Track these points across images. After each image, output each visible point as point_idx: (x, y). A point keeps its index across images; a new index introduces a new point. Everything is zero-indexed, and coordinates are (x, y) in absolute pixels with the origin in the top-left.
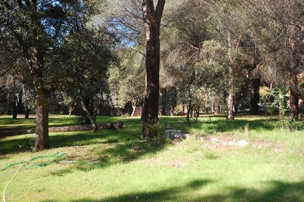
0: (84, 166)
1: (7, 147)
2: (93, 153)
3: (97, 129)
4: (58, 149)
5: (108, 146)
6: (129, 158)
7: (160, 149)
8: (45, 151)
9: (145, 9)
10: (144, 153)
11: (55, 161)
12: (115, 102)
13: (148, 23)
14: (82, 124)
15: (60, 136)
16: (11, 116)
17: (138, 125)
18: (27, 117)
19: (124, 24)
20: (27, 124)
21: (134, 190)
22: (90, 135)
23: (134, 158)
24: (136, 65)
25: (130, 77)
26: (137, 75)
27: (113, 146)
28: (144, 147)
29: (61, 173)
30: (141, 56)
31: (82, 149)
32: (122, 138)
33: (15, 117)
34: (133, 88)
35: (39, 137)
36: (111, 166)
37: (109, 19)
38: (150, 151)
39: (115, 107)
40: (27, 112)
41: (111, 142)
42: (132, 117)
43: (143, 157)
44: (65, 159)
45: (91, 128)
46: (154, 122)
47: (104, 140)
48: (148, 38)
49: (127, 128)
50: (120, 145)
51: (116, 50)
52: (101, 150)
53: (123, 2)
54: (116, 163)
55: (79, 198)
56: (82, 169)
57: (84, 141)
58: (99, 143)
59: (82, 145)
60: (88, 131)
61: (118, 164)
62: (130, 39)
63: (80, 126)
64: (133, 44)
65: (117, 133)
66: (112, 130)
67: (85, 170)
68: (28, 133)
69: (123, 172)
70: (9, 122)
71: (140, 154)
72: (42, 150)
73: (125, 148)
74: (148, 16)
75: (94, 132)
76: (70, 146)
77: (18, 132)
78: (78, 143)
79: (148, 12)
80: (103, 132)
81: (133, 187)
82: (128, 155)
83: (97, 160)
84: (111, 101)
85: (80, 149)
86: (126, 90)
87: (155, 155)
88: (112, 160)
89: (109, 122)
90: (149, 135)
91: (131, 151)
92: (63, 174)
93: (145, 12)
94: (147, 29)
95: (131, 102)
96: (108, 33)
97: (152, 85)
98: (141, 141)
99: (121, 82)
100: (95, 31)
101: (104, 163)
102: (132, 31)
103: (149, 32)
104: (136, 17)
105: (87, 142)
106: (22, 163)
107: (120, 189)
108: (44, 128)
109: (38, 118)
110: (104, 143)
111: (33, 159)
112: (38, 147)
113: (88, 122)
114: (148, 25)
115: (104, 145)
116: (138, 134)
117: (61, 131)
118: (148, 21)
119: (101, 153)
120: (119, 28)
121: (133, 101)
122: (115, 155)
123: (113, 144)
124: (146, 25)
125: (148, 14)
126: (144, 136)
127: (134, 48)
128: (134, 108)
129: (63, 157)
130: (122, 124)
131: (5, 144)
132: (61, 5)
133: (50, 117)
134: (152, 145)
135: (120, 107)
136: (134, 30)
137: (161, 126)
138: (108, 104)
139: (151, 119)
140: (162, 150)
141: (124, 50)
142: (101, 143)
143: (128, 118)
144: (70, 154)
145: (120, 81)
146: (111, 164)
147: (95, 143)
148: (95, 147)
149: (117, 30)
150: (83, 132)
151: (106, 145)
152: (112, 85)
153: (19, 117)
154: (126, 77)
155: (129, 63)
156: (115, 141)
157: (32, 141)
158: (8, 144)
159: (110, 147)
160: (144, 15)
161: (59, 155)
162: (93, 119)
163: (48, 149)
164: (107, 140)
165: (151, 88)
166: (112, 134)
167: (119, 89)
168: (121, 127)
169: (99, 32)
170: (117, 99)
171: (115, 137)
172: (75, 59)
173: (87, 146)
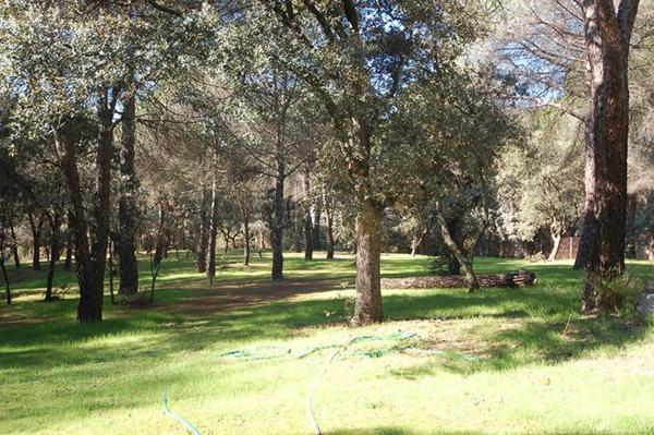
0: (458, 364)
1: (303, 313)
2: (475, 338)
3: (475, 286)
4: (399, 323)
5: (507, 325)
6: (559, 354)
7: (635, 339)
8: (374, 326)
9: (590, 12)
10: (595, 344)
11: (396, 348)
12: (510, 228)
13: (597, 44)
14: (443, 274)
15: (399, 297)
16: (302, 255)
17: (569, 280)
18: (330, 256)
19: (533, 52)
20: (332, 270)
21: (580, 426)
22: (461, 299)
23: (570, 355)
24: (560, 143)
25: (547, 170)
26: (565, 166)
27: (517, 324)
28: (592, 332)
29: (411, 374)
30: (574, 122)
31: (449, 327)
32: (536, 308)
33: (309, 256)
34: (552, 196)
35: (362, 297)
36: (519, 369)
37: (501, 46)
38: (609, 342)
39: (510, 237)
40: (331, 248)
41: (510, 314)
42: (552, 261)
43: (592, 354)
44: (415, 345)
45: (462, 284)
46: (614, 275)
47: (494, 311)
48: (599, 79)
49: (543, 285)
50: (535, 324)
51: (515, 112)
52: (490, 332)
53: (532, 4)
54: (530, 362)
55: (457, 429)
56: (453, 369)
57: (452, 310)
58: (484, 316)
59: (448, 318)
60: (456, 290)
61: (533, 365)
62: (549, 85)
63: (439, 278)
64: (555, 96)
65: (522, 297)
66: (509, 288)
67: (461, 371)
68: (342, 289)
69: (548, 384)
70: (299, 265)
71: (583, 346)
72: (369, 323)
73: (546, 330)
74: (599, 28)
75: (471, 291)
76: (423, 319)
77: (318, 286)
78: (438, 312)
79: (597, 19)
80: (490, 293)
81: (576, 420)
82: (556, 347)
83: (486, 352)
84: (501, 225)
85: (446, 328)
86: (538, 201)
87: (622, 352)
88: (519, 355)
89: (501, 273)
90: (601, 303)
91: (563, 338)
92: (416, 376)
93: (590, 20)
94: (597, 58)
95: (548, 226)
96: (499, 77)
97: (609, 187)
98: (583, 317)
99: (525, 182)
100: (471, 74)
101: (502, 361)
102: (552, 67)
103: (601, 65)
104: (562, 33)
105: (457, 312)
106: (334, 346)
107: (546, 422)
108: (372, 280)
109: (360, 259)
110: (495, 316)
111: (354, 341)
112: (361, 317)
113: (454, 270)
114: (598, 50)
115: (495, 320)
116: (574, 300)
117: (399, 287)
118: (599, 41)
119: (492, 338)
120: (522, 62)
121: (554, 225)
122: (524, 345)
123: (518, 320)
124: (594, 50)
125: (597, 23)
126: (591, 306)
127: (558, 105)
128: (557, 240)
129: (412, 341)
130: (533, 276)
131: (299, 309)
132: (402, 28)
133: (383, 257)
134: (613, 328)
135: (523, 238)
136: (558, 64)
137: (631, 285)
138: (495, 230)
139: (606, 266)
140: (639, 341)
141: (534, 112)
142: (488, 315)
143: (542, 263)
144: (425, 335)
145: (522, 181)
146: (516, 363)
147: (477, 315)
148: (475, 323)
149: (516, 67)
150: (446, 292)
151: (500, 320)
152: (505, 190)
153: (316, 255)
154: (538, 170)
155: (545, 139)
156: (520, 314)
157: (349, 305)
158: (303, 308)
159: (511, 326)
160: (587, 26)
161: (404, 336)
162: (467, 264)
163: (381, 322)
164: (501, 311)
165: (608, 194)
166: (511, 298)
167: (520, 198)
168: (529, 283)
169: (481, 75)
170: (514, 221)
171: (520, 306)
172: (432, 137)
173: (458, 321)
